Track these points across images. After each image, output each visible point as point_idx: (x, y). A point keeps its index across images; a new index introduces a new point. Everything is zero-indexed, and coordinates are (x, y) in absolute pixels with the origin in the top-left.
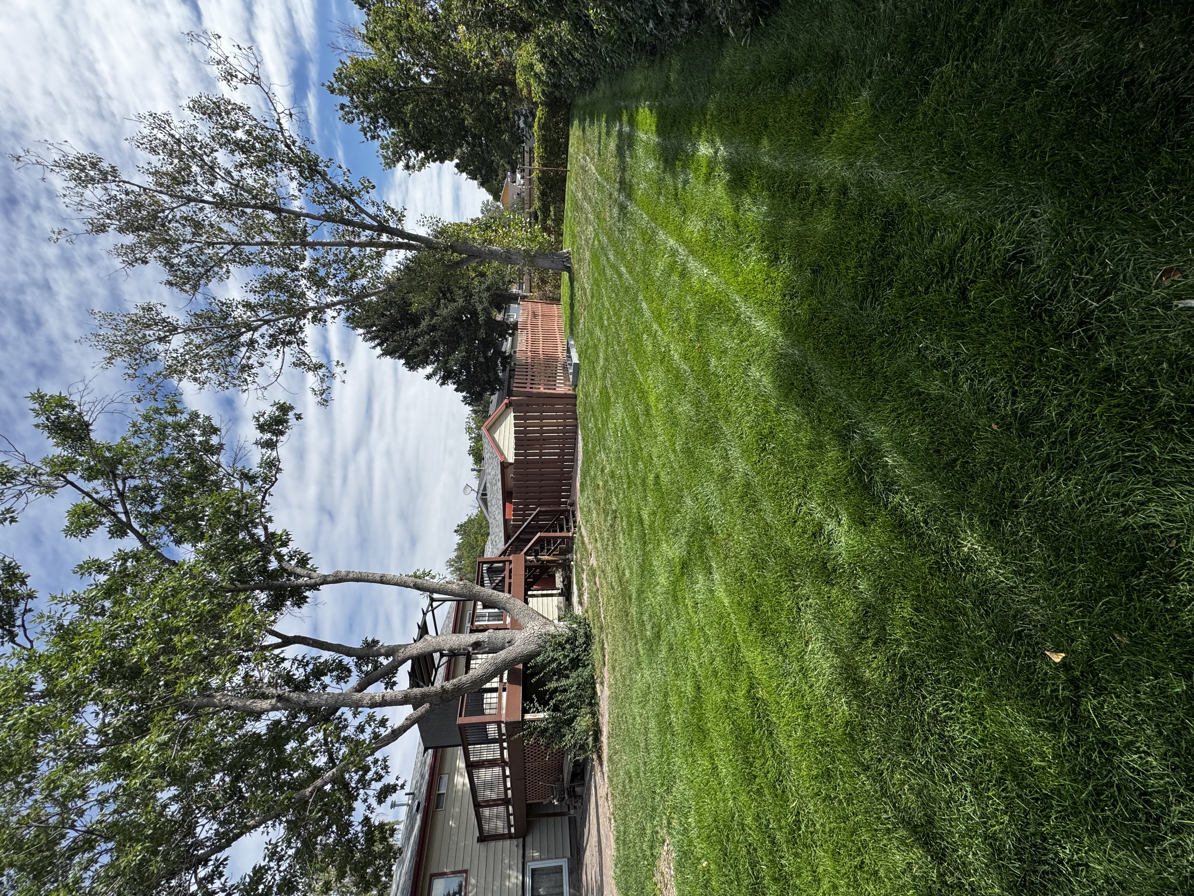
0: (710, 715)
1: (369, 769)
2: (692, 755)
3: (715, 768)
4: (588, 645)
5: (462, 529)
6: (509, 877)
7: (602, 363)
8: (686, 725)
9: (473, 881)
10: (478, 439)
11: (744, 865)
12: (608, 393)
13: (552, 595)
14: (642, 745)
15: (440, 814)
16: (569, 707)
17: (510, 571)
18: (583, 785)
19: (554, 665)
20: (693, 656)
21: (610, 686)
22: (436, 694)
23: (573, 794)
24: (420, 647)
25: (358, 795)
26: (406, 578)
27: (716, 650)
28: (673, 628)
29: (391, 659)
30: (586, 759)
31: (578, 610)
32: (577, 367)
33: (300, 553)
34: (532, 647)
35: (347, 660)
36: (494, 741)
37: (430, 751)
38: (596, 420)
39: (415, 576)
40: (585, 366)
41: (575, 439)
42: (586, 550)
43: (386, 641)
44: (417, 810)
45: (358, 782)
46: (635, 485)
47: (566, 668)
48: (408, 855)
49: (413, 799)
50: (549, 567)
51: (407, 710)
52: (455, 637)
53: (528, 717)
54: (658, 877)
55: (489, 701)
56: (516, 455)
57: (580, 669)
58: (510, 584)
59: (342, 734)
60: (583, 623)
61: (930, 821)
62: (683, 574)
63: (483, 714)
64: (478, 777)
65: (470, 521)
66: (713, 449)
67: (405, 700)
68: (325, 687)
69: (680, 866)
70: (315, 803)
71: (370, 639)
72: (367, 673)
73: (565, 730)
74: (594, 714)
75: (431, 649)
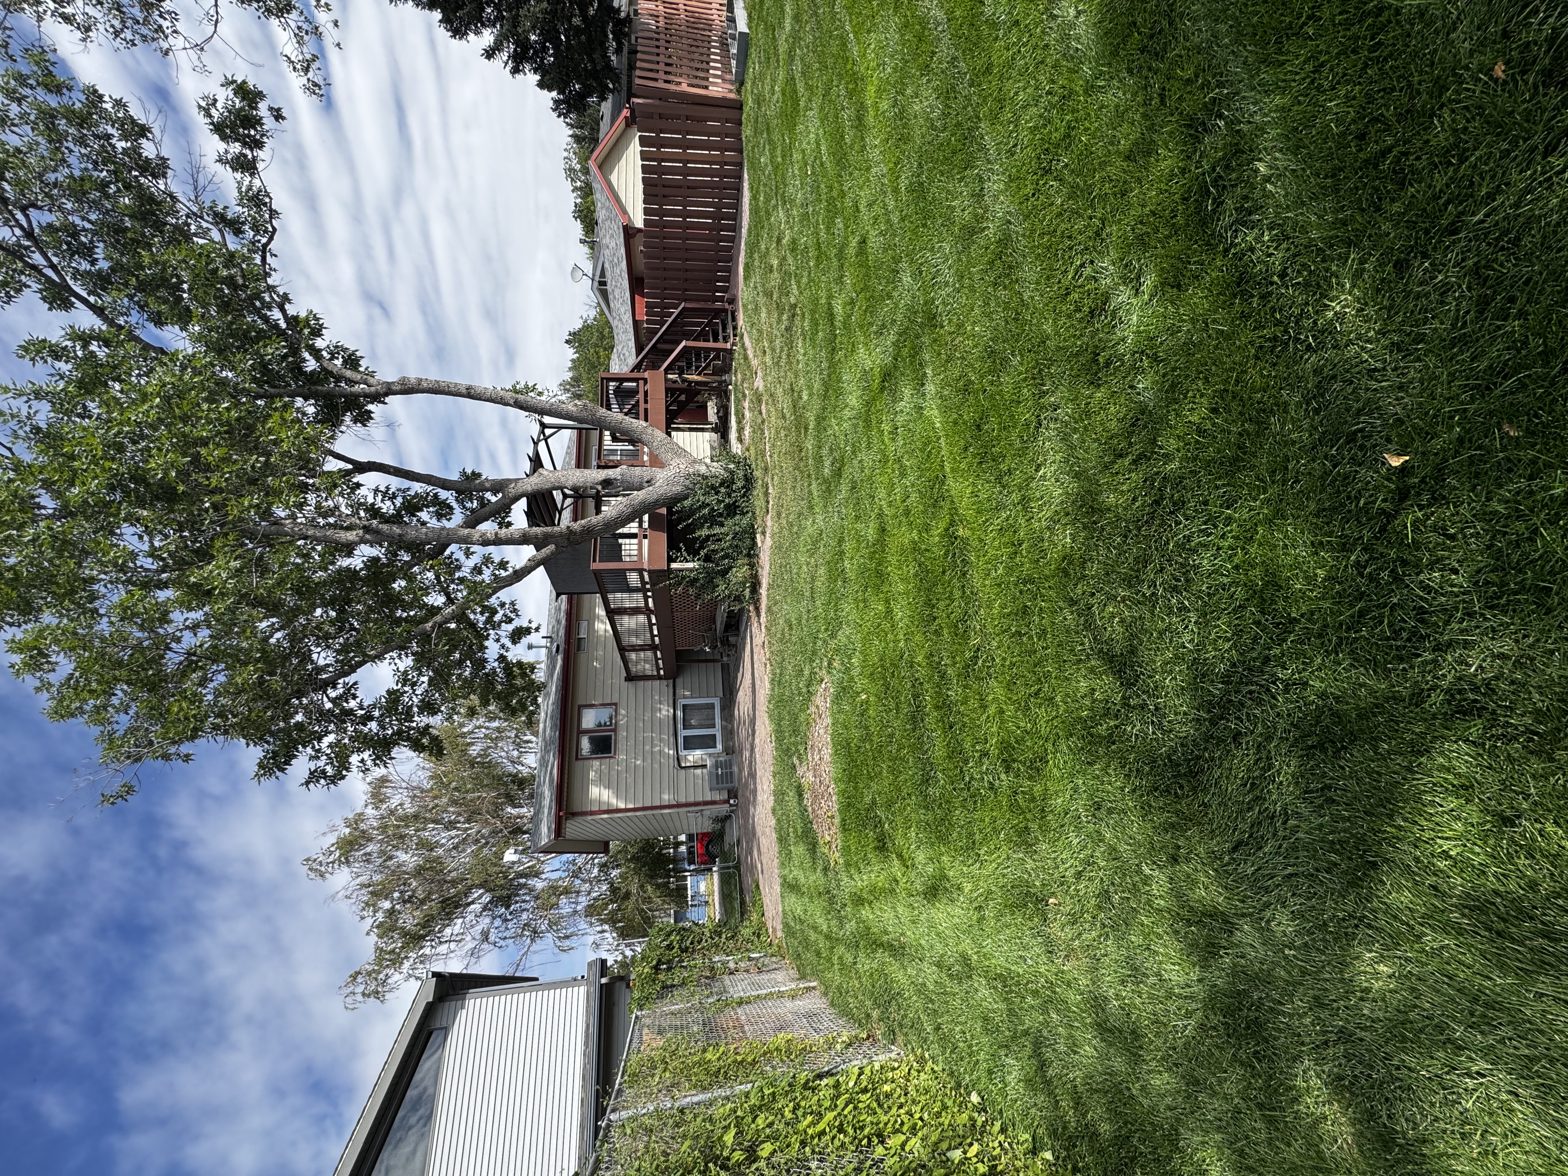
0: (893, 560)
1: (496, 612)
2: (865, 601)
3: (889, 612)
4: (748, 490)
5: (576, 339)
6: (660, 710)
7: (788, 28)
8: (862, 571)
9: (623, 712)
10: (586, 191)
11: (906, 695)
12: (795, 91)
13: (702, 430)
14: (807, 594)
15: (582, 657)
16: (723, 558)
17: (646, 393)
18: (738, 635)
19: (706, 511)
20: (882, 493)
21: (773, 536)
22: (561, 534)
23: (725, 642)
24: (534, 483)
25: (488, 635)
26: (502, 393)
27: (913, 485)
28: (860, 461)
29: (500, 495)
30: (742, 610)
31: (736, 448)
32: (744, 40)
33: (345, 350)
34: (678, 489)
35: (444, 494)
36: (636, 590)
37: (564, 597)
38: (773, 150)
39: (516, 392)
40: (760, 39)
41: (739, 189)
42: (749, 367)
43: (489, 473)
44: (557, 651)
45: (486, 623)
46: (828, 258)
47: (721, 515)
48: (553, 688)
49: (551, 642)
50: (698, 393)
51: (529, 551)
52: (578, 472)
53: (674, 566)
54: (813, 709)
55: (628, 547)
56: (646, 212)
57: (738, 517)
58: (646, 410)
59: (457, 575)
60: (743, 463)
61: (1133, 651)
62: (882, 389)
63: (621, 560)
64: (621, 625)
65: (586, 328)
66: (961, 180)
67: (524, 539)
68: (424, 524)
69: (837, 699)
70: (438, 637)
71: (469, 471)
72: (473, 511)
73: (718, 580)
74: (752, 566)
75: (548, 486)
